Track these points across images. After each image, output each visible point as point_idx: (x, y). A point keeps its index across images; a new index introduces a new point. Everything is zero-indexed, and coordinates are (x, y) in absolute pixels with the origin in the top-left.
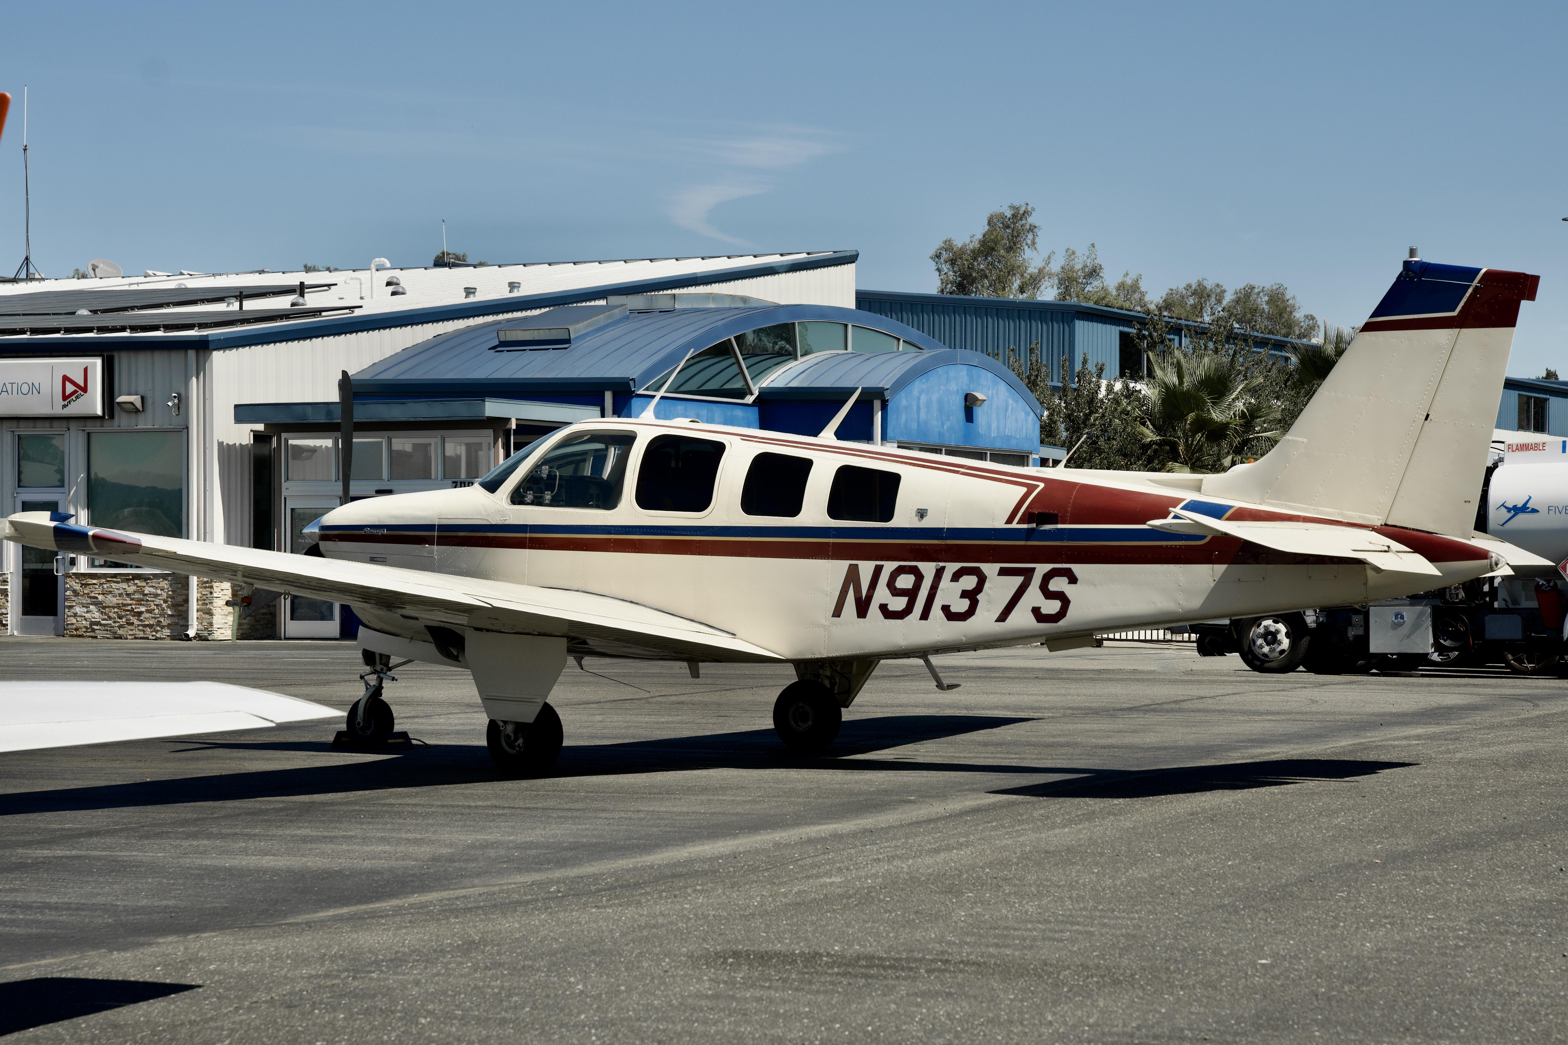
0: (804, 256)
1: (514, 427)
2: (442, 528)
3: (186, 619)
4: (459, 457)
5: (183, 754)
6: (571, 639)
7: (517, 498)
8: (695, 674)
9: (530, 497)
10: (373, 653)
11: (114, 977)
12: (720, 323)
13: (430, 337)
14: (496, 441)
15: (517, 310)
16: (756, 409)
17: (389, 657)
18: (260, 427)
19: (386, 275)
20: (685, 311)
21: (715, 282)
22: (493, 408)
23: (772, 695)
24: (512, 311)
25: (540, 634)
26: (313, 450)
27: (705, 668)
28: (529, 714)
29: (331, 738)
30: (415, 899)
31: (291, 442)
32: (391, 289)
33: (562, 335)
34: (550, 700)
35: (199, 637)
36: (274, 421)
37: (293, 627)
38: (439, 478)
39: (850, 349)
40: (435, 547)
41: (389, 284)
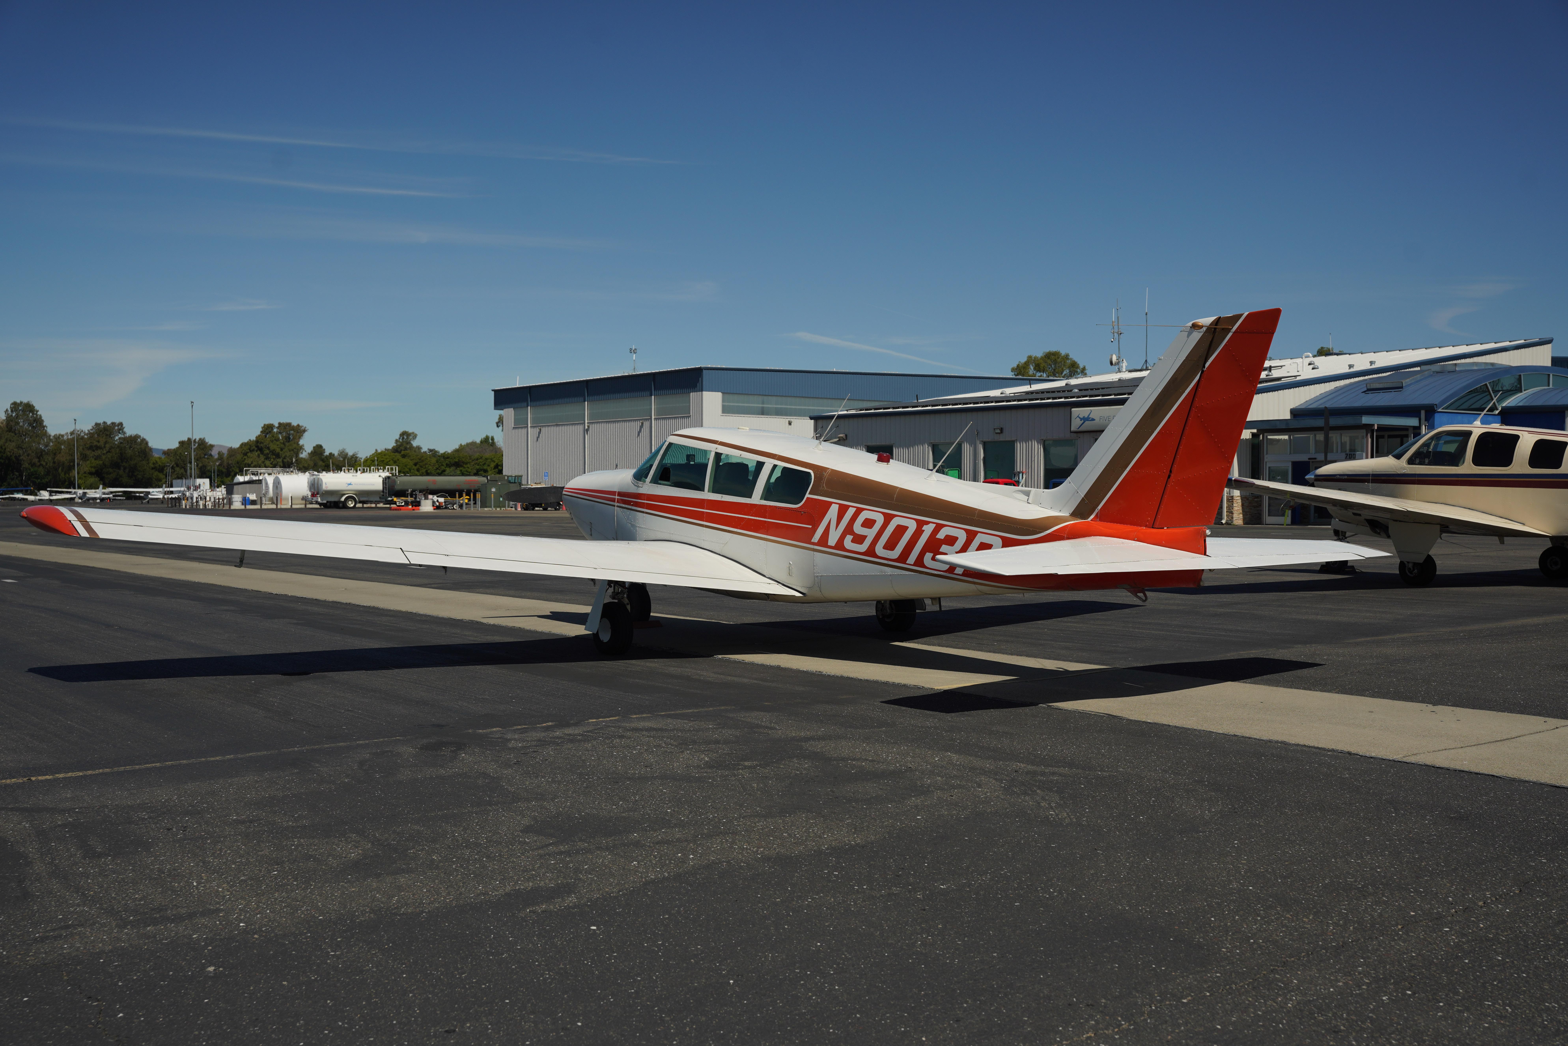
0: (1522, 341)
1: (1376, 428)
2: (1373, 475)
3: (1222, 515)
4: (1346, 442)
5: (1254, 573)
6: (1441, 525)
7: (1411, 461)
8: (1502, 542)
9: (1417, 461)
10: (1338, 531)
11: (1286, 659)
12: (1481, 376)
13: (1333, 388)
14: (1367, 435)
15: (1374, 374)
16: (1500, 417)
17: (1346, 532)
18: (1255, 431)
19: (1308, 360)
20: (1461, 371)
21: (1475, 357)
22: (1366, 420)
23: (1538, 553)
24: (1372, 375)
25: (1426, 523)
26: (1279, 440)
27: (1507, 539)
28: (1421, 559)
29: (1318, 568)
30: (1398, 636)
31: (1269, 437)
32: (1311, 366)
33: (1401, 385)
34: (1430, 553)
35: (1227, 523)
36: (1262, 428)
37: (1269, 519)
38: (1339, 452)
39: (1551, 386)
40: (1370, 484)
41: (1309, 364)
